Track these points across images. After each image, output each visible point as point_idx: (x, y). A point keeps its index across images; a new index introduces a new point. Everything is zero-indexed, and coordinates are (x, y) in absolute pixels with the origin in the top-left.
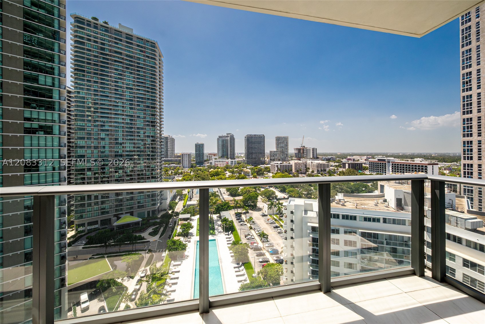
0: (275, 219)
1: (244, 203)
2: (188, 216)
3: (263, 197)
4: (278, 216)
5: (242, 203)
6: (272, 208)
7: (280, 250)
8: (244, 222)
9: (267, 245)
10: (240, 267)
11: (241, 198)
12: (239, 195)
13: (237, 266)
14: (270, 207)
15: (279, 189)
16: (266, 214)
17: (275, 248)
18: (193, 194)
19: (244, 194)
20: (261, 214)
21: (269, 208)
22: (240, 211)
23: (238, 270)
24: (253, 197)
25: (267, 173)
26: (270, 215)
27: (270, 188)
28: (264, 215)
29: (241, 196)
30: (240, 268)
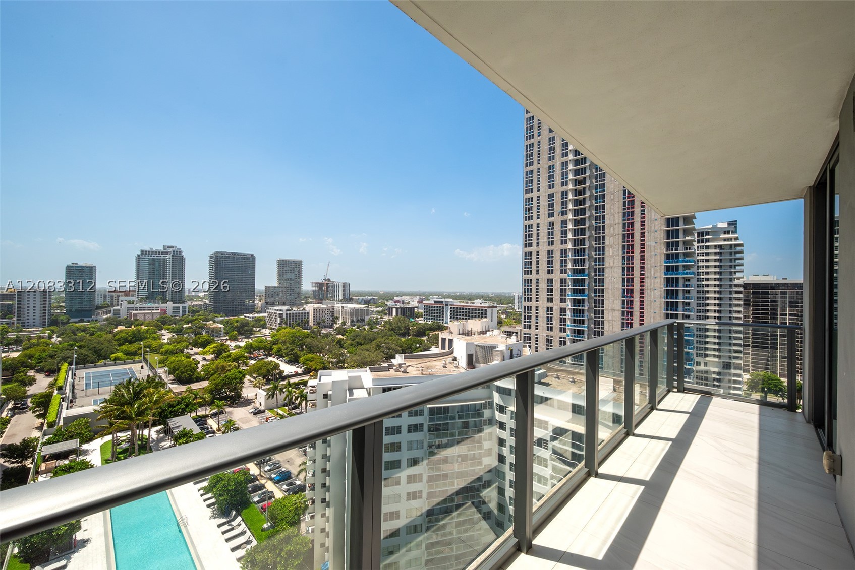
0: (280, 415)
1: (212, 394)
2: (73, 444)
3: (255, 378)
4: (287, 408)
5: (207, 396)
6: (275, 395)
7: (294, 471)
8: (214, 432)
9: (267, 468)
10: (233, 520)
11: (205, 384)
12: (199, 379)
13: (224, 520)
14: (271, 395)
15: (287, 359)
16: (262, 408)
17: (284, 469)
18: (76, 391)
19: (212, 375)
20: (251, 411)
21: (269, 397)
22: (201, 412)
23: (230, 527)
24: (234, 379)
25: (260, 330)
26: (270, 409)
27: (267, 358)
28: (257, 412)
29: (203, 380)
30: (232, 523)
